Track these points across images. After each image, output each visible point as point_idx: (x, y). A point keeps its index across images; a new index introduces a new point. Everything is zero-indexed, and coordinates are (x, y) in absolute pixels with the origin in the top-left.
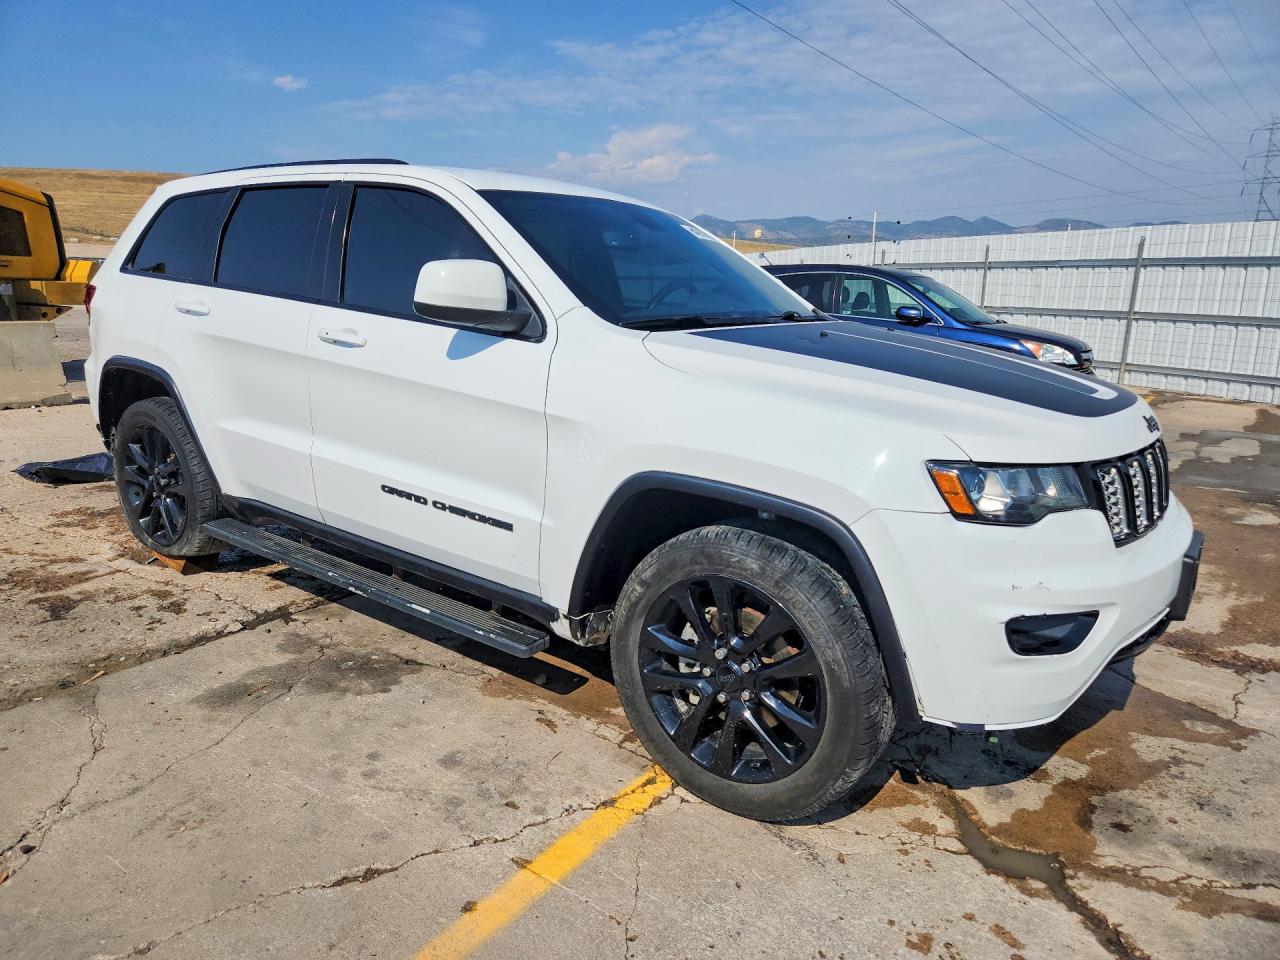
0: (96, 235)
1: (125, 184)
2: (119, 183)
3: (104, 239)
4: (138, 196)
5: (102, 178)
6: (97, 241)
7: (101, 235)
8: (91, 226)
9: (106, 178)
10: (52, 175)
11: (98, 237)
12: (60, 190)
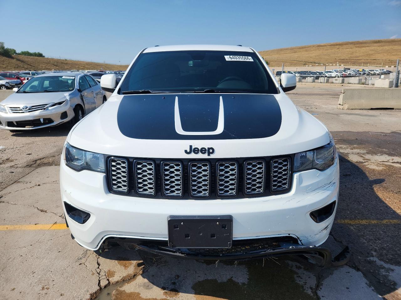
0: (317, 64)
1: (331, 47)
2: (329, 47)
3: (319, 65)
4: (334, 50)
5: (324, 46)
6: (317, 66)
7: (319, 64)
8: (316, 61)
9: (325, 46)
10: (310, 47)
11: (318, 64)
12: (311, 51)
